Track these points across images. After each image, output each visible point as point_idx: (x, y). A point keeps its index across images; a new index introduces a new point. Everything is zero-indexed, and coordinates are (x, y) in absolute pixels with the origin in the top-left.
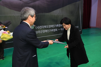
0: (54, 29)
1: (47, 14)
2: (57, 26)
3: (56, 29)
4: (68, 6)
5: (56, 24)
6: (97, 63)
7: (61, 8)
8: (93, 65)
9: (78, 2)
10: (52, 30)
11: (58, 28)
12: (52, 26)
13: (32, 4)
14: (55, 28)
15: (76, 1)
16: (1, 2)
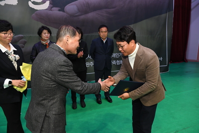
0: (117, 61)
3: (121, 61)
4: (144, 22)
6: (184, 129)
8: (177, 131)
10: (114, 63)
12: (114, 55)
13: (82, 17)
14: (120, 59)
16: (34, 14)
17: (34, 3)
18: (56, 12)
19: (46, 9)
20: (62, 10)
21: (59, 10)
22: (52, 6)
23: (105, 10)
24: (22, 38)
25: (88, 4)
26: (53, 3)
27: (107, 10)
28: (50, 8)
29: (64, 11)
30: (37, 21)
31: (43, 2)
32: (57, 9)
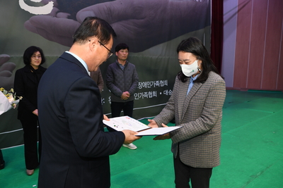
0: (149, 93)
1: (136, 55)
2: (157, 83)
3: (154, 92)
5: (155, 80)
7: (166, 43)
9: (201, 31)
10: (145, 95)
11: (158, 89)
12: (145, 84)
14: (152, 89)
15: (198, 29)
16: (28, 21)
18: (63, 19)
19: (49, 15)
20: (73, 17)
21: (69, 18)
22: (57, 10)
23: (132, 20)
24: (7, 59)
25: (110, 11)
26: (60, 6)
27: (135, 21)
28: (54, 14)
29: (75, 19)
31: (44, 3)
32: (66, 15)
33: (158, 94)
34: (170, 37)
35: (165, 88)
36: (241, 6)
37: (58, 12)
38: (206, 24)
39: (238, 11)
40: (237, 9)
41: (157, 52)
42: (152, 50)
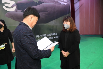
1: (45, 24)
2: (53, 34)
3: (52, 37)
5: (52, 33)
7: (56, 20)
9: (67, 15)
10: (49, 38)
11: (54, 36)
12: (49, 35)
15: (66, 14)
16: (7, 14)
17: (7, 7)
19: (14, 11)
21: (21, 12)
22: (17, 9)
23: (44, 12)
28: (16, 11)
30: (9, 17)
32: (20, 11)
33: (54, 38)
34: (57, 17)
35: (56, 35)
36: (81, 6)
37: (18, 10)
38: (69, 13)
39: (80, 8)
40: (79, 7)
41: (53, 23)
42: (51, 22)
